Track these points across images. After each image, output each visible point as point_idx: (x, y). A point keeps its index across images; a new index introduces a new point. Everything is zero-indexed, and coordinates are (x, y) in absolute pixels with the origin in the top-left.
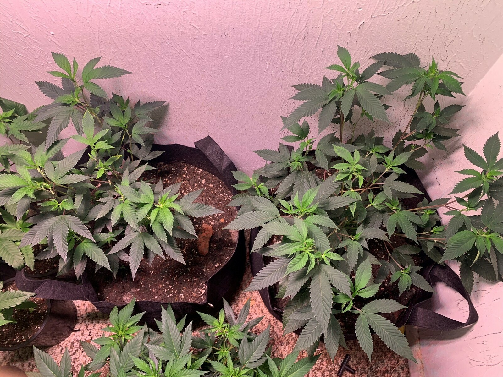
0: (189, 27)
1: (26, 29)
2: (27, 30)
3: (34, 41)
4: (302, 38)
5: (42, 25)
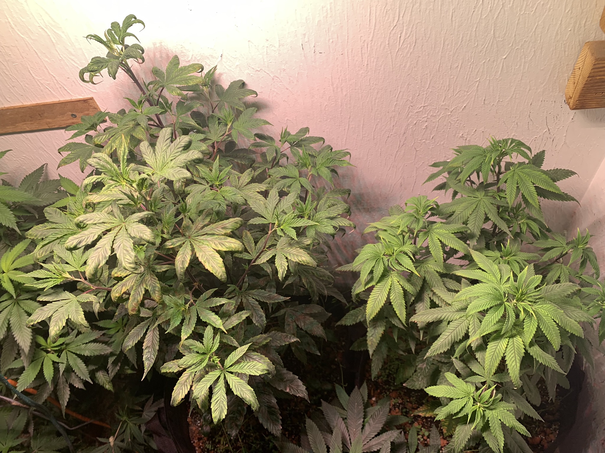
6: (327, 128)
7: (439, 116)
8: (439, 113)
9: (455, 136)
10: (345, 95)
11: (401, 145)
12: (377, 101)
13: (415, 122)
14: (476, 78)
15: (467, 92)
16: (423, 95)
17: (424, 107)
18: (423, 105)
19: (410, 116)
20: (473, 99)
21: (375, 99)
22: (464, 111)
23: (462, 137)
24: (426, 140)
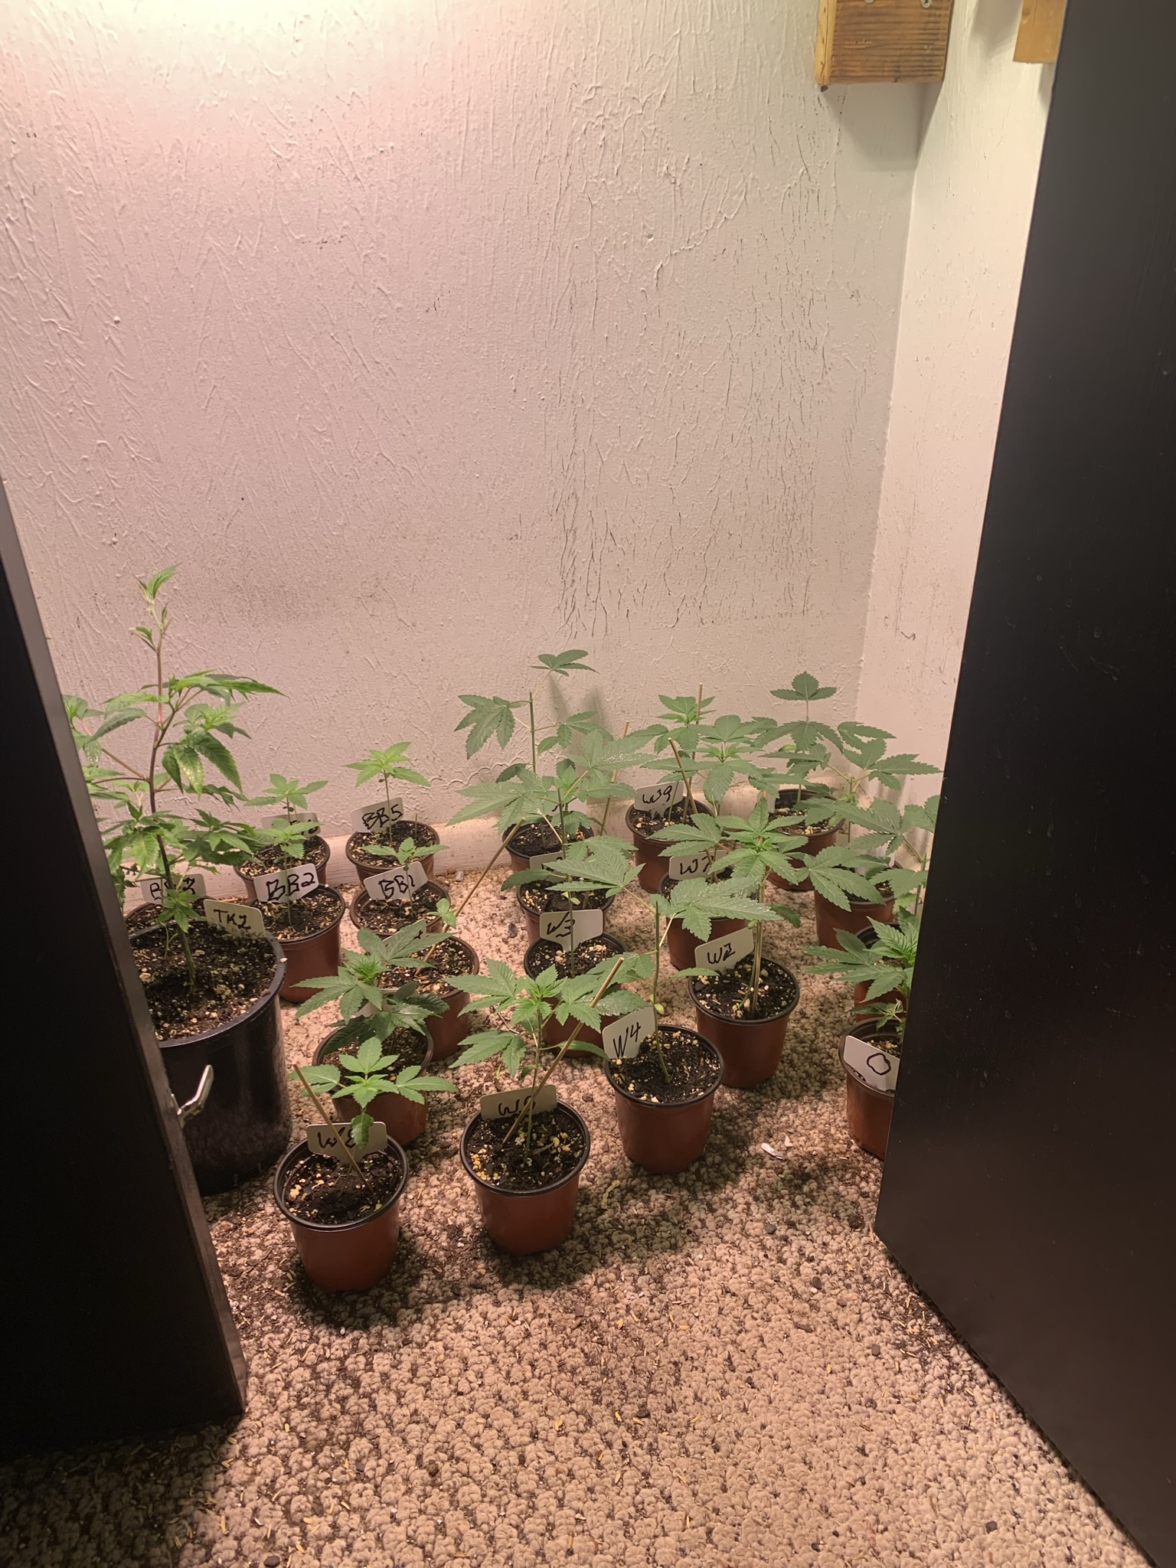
0: (373, 291)
1: (69, 311)
2: (71, 314)
3: (75, 342)
4: (567, 308)
5: (103, 298)
6: (428, 127)
7: (623, 115)
8: (622, 109)
9: (654, 170)
10: (460, 43)
11: (564, 188)
12: (515, 64)
13: (584, 128)
14: (675, 29)
15: (665, 61)
16: (593, 58)
17: (597, 88)
18: (594, 85)
19: (574, 110)
20: (675, 77)
21: (513, 60)
22: (664, 108)
23: (668, 175)
24: (607, 177)
